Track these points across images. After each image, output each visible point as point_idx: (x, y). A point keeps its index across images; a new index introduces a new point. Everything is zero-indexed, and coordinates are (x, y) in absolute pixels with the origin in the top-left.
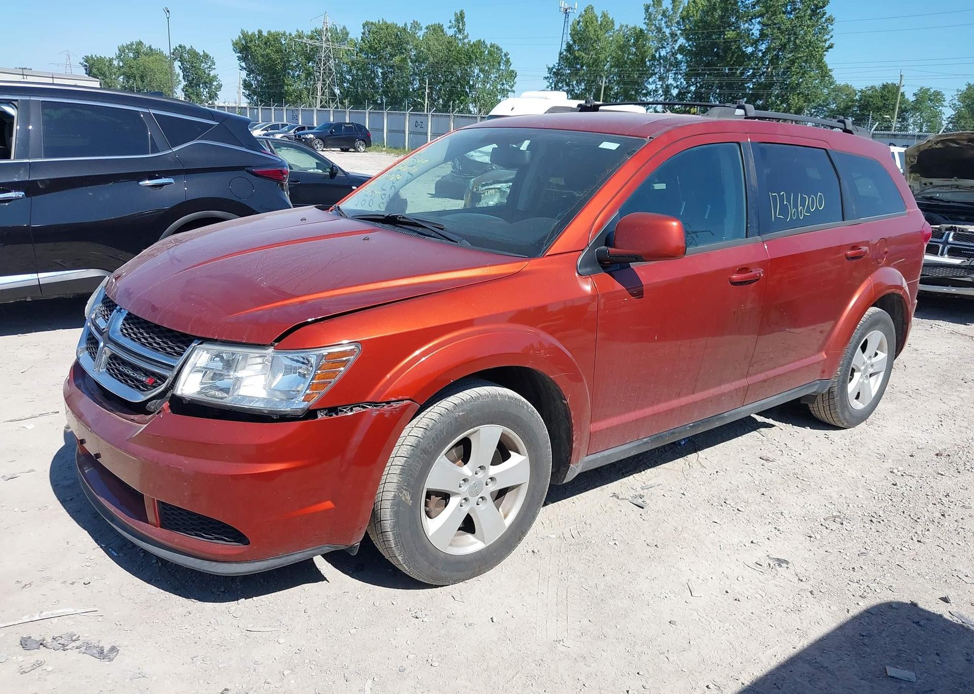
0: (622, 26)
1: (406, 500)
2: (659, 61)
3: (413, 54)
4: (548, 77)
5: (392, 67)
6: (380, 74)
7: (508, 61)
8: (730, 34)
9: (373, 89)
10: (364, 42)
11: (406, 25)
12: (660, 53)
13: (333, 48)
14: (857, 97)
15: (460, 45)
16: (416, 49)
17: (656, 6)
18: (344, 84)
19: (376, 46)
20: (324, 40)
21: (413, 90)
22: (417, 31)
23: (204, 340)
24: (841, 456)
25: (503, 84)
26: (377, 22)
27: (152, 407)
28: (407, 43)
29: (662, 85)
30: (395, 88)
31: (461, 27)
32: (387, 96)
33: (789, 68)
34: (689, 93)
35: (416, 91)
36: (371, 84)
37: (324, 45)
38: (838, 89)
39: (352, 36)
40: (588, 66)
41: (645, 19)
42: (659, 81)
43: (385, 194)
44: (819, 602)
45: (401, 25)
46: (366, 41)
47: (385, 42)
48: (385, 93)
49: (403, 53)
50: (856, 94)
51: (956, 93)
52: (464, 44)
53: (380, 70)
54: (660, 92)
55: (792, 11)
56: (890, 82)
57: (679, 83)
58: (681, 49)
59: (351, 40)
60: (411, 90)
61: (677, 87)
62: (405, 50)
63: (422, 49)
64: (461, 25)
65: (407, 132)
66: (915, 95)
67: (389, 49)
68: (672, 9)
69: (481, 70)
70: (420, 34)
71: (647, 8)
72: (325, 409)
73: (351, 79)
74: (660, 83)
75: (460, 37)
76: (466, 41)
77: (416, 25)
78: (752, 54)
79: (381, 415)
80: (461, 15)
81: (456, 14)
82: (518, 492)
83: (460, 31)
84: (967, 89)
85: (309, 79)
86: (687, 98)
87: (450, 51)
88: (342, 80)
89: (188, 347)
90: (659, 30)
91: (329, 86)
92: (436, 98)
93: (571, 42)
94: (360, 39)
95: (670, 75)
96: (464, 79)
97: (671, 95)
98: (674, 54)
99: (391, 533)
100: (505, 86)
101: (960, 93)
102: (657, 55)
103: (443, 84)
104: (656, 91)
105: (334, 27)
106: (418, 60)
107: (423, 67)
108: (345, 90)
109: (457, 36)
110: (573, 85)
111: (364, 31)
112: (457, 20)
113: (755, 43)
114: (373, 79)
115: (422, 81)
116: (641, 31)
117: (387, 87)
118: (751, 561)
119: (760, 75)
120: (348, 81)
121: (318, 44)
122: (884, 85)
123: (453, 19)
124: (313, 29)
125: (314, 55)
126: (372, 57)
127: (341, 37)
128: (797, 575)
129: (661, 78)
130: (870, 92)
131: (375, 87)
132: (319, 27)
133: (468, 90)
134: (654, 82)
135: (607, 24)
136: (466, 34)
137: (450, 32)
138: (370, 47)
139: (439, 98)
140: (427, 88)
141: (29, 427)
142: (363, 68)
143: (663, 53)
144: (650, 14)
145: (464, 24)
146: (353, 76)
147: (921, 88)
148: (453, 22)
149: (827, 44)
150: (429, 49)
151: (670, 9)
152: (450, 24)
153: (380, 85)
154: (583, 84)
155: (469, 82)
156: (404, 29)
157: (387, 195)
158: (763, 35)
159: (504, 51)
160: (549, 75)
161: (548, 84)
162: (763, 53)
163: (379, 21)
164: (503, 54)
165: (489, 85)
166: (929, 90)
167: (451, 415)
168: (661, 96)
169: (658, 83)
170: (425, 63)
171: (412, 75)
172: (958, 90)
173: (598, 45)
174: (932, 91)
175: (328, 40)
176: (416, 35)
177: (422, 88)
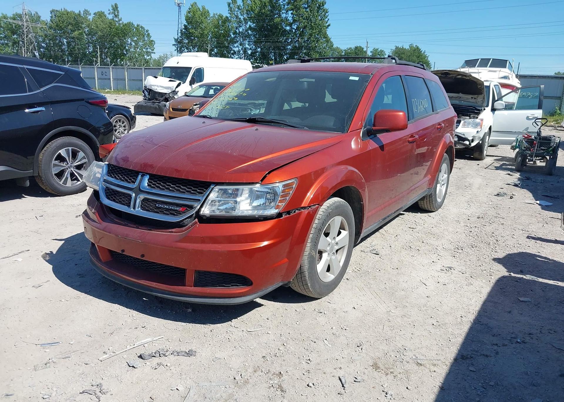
0: (214, 14)
1: (313, 254)
2: (239, 34)
3: (86, 30)
4: (175, 44)
5: (73, 38)
6: (65, 43)
7: (149, 34)
8: (277, 20)
9: (61, 52)
10: (52, 22)
11: (80, 12)
12: (239, 30)
13: (31, 26)
14: (343, 54)
15: (117, 25)
16: (89, 27)
17: (234, 3)
18: (41, 49)
19: (61, 25)
20: (25, 20)
21: (89, 52)
22: (88, 16)
23: (217, 184)
24: (442, 223)
25: (147, 49)
26: (60, 10)
27: (186, 223)
28: (82, 23)
29: (242, 49)
30: (77, 52)
31: (117, 14)
32: (71, 56)
33: (309, 38)
34: (257, 52)
35: (91, 53)
36: (60, 49)
37: (25, 24)
38: (334, 50)
39: (42, 18)
40: (198, 38)
41: (228, 11)
42: (240, 46)
43: (217, 109)
44: (477, 280)
45: (77, 12)
46: (54, 22)
47: (67, 22)
48: (70, 54)
49: (79, 30)
50: (343, 52)
51: (390, 51)
52: (120, 24)
53: (65, 41)
54: (241, 52)
55: (308, 7)
56: (358, 46)
57: (251, 47)
58: (250, 28)
59: (43, 21)
60: (88, 53)
61: (251, 49)
62: (81, 27)
63: (93, 27)
64: (116, 12)
65: (96, 79)
66: (371, 52)
67: (70, 27)
68: (243, 5)
69: (132, 40)
70: (90, 17)
71: (229, 5)
72: (285, 212)
73: (45, 46)
74: (241, 47)
75: (117, 19)
76: (121, 22)
77: (86, 12)
78: (290, 30)
79: (309, 213)
80: (116, 6)
81: (112, 6)
82: (344, 250)
83: (116, 16)
84: (395, 49)
85: (15, 46)
86: (256, 55)
87: (111, 28)
88: (40, 47)
89: (207, 189)
90: (237, 17)
91: (32, 50)
92: (105, 57)
93: (186, 24)
94: (49, 20)
95: (246, 42)
96: (122, 46)
97: (248, 53)
98: (247, 31)
99: (307, 272)
100: (149, 50)
101: (392, 51)
102: (238, 31)
103: (109, 48)
104: (239, 51)
105: (30, 12)
106: (91, 33)
107: (95, 38)
108: (41, 53)
109: (114, 19)
110: (190, 49)
111: (52, 15)
112: (114, 9)
113: (290, 25)
114: (61, 46)
115: (95, 47)
116: (227, 17)
117: (71, 51)
118: (439, 269)
119: (295, 42)
120: (43, 47)
121: (20, 23)
122: (356, 47)
123: (111, 8)
124: (15, 13)
125: (17, 30)
126: (59, 32)
127: (36, 19)
128: (460, 272)
129: (241, 44)
130: (349, 51)
131: (62, 51)
132: (20, 12)
133: (125, 52)
134: (238, 47)
135: (205, 13)
136: (120, 18)
137: (110, 17)
138: (57, 26)
139: (107, 57)
140: (99, 52)
141: (20, 260)
142: (53, 39)
143: (241, 30)
144: (231, 8)
145: (118, 12)
146: (46, 44)
147: (374, 48)
148: (111, 10)
149: (327, 24)
150: (97, 27)
151: (242, 5)
152: (109, 12)
153: (66, 49)
154: (196, 48)
155: (125, 47)
156: (79, 15)
157: (219, 109)
158: (294, 21)
159: (146, 29)
160: (175, 43)
161: (176, 48)
162: (295, 30)
163: (61, 9)
164: (145, 31)
165: (138, 49)
166: (378, 49)
167: (327, 212)
168: (242, 54)
169: (240, 47)
170: (95, 36)
171: (87, 43)
172: (391, 50)
173: (203, 26)
174: (379, 50)
175: (27, 21)
176: (87, 18)
177: (95, 51)
